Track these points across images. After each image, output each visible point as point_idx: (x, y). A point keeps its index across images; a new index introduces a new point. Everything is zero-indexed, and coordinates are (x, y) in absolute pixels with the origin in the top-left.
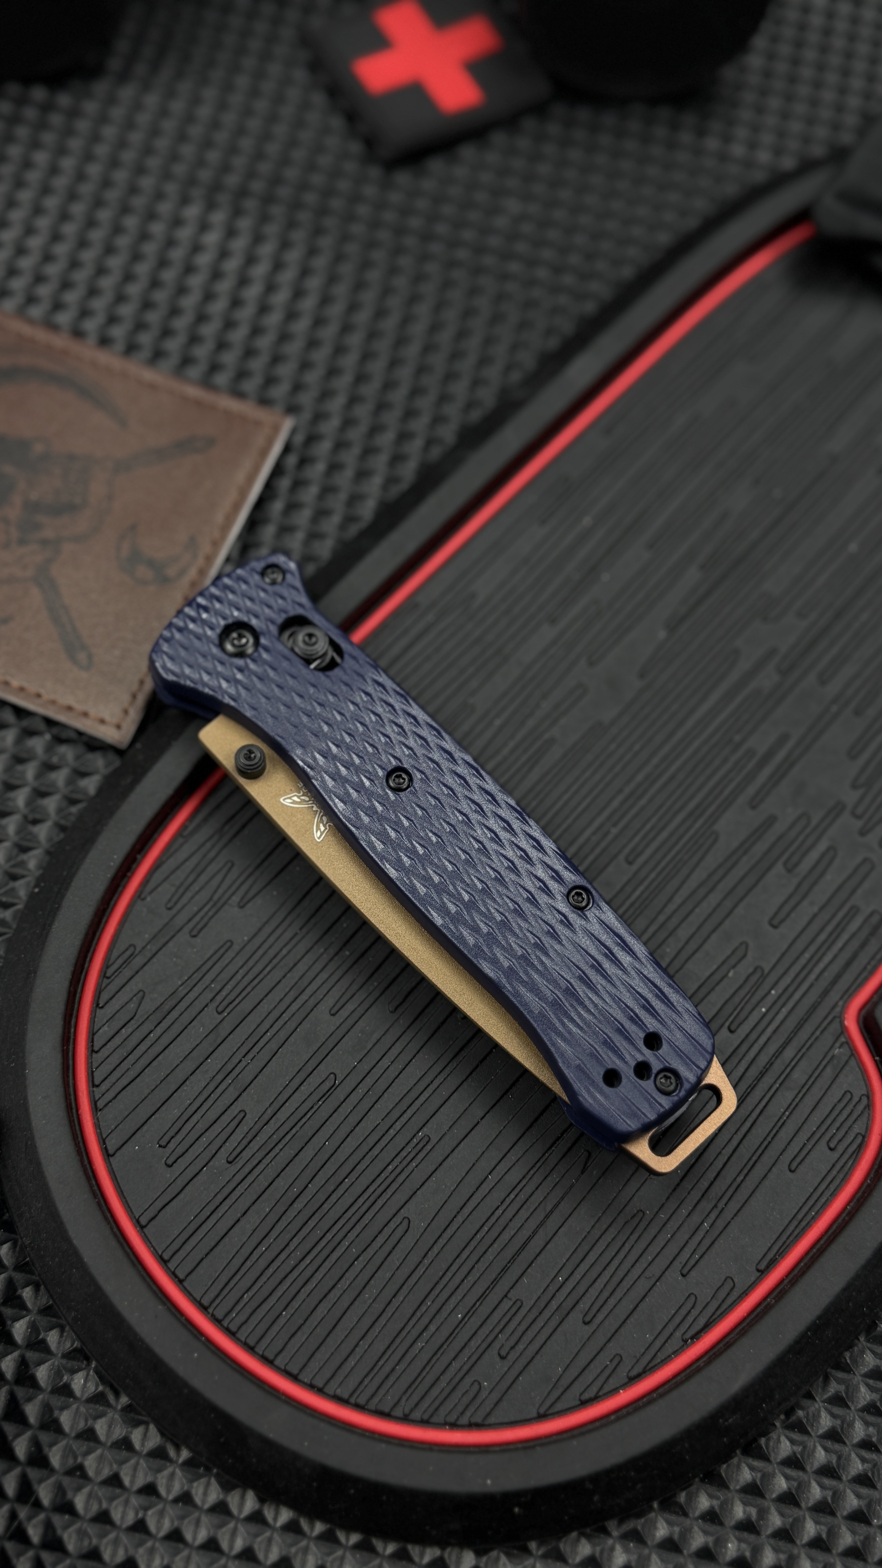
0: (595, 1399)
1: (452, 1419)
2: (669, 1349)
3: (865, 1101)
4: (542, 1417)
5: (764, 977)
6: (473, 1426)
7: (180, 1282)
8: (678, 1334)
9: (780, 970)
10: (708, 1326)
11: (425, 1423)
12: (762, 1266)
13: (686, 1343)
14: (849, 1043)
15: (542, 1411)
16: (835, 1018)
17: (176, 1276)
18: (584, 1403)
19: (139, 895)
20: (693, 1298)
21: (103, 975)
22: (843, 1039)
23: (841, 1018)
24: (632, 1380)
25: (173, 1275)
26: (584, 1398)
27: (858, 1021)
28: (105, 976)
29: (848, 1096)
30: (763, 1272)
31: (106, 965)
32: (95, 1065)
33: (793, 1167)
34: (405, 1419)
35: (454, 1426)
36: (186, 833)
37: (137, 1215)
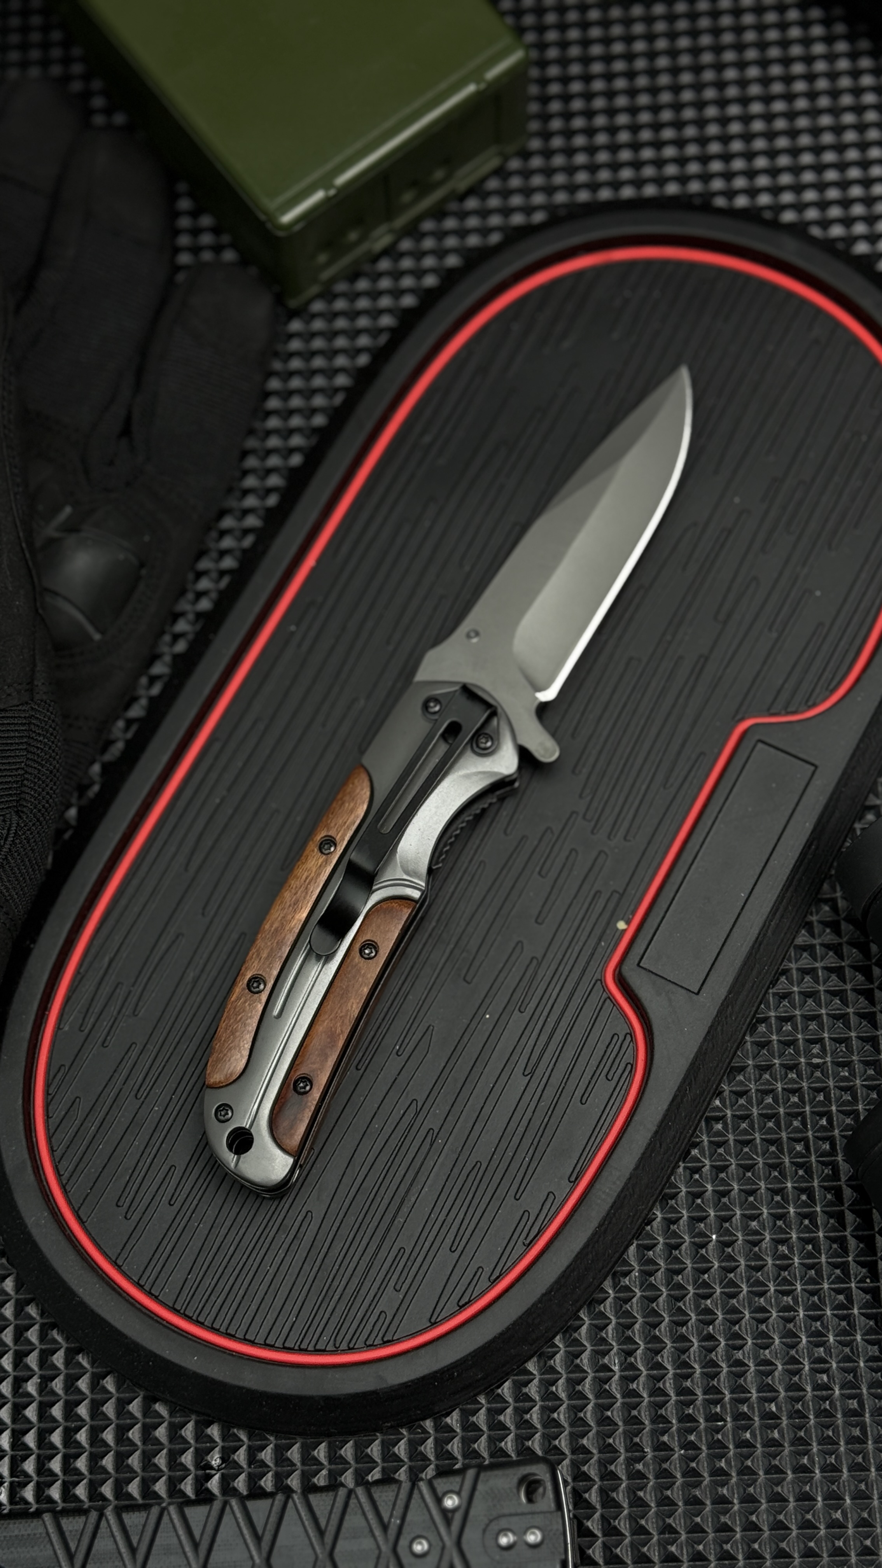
0: (469, 1303)
1: (369, 1342)
2: (515, 1255)
3: (628, 1038)
4: (434, 1324)
5: (539, 964)
6: (386, 1343)
7: (156, 1298)
8: (520, 1242)
9: (550, 955)
10: (540, 1232)
11: (351, 1349)
12: (573, 1179)
13: (529, 1246)
14: (611, 998)
15: (433, 1320)
16: (597, 981)
17: (153, 1295)
18: (462, 1307)
19: (58, 1028)
20: (526, 1214)
21: (47, 1093)
22: (605, 995)
23: (602, 981)
24: (494, 1282)
25: (149, 1294)
26: (461, 1304)
27: (614, 979)
28: (48, 1094)
29: (616, 1037)
30: (574, 1181)
31: (48, 1085)
32: (57, 1160)
33: (584, 1101)
34: (336, 1351)
35: (372, 1346)
36: (82, 970)
37: (114, 1259)
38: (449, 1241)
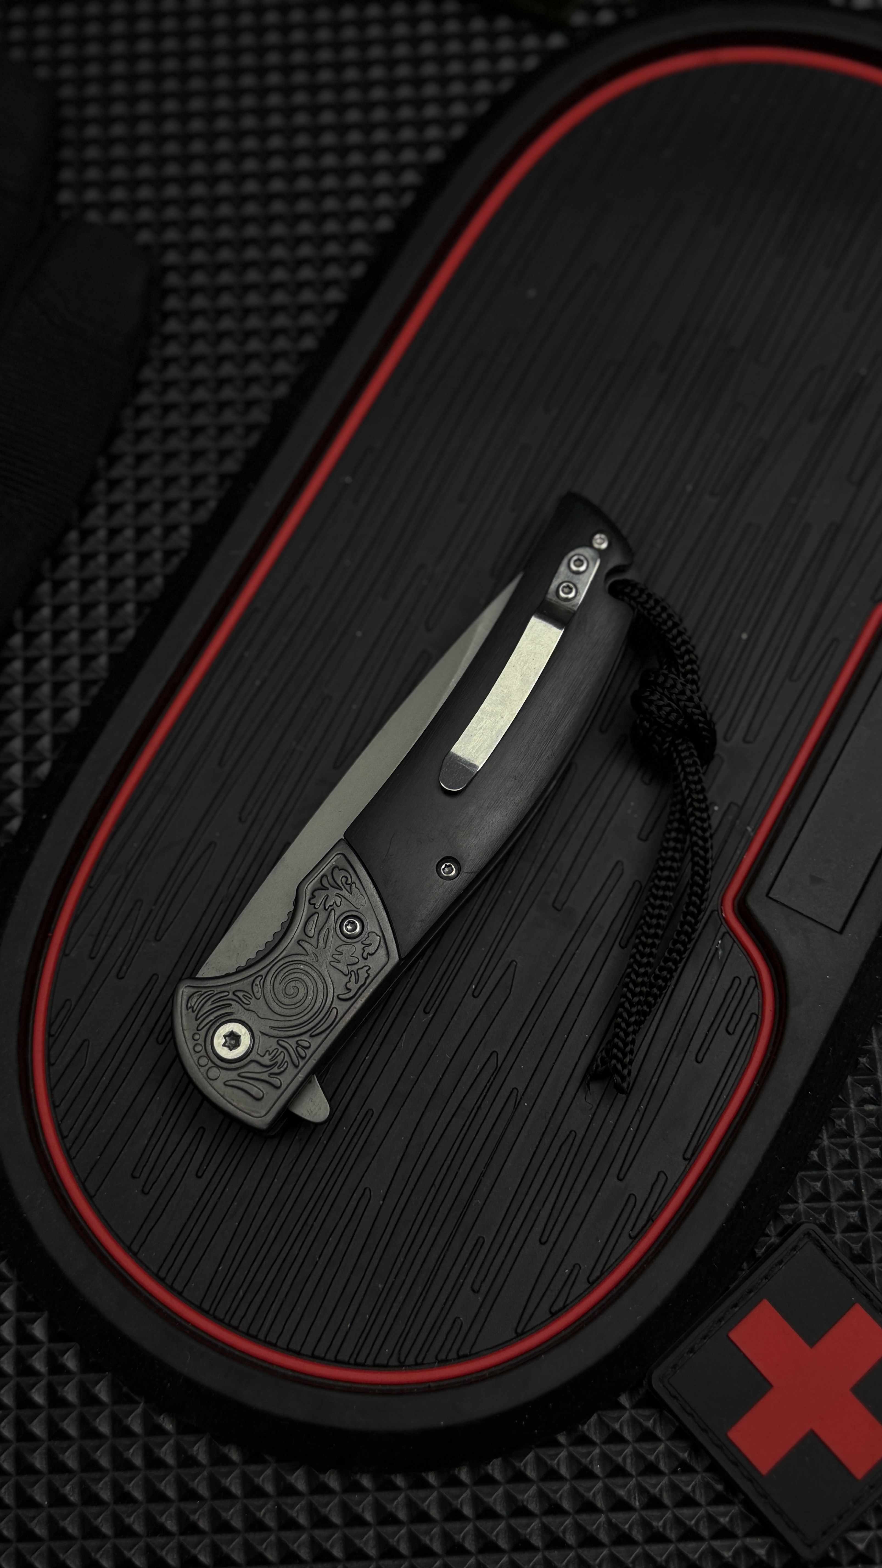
0: (565, 1308)
1: (442, 1356)
2: (620, 1249)
3: (753, 982)
4: (520, 1335)
6: (461, 1358)
7: (179, 1295)
8: (626, 1232)
10: (651, 1220)
11: (418, 1365)
12: (688, 1155)
13: (635, 1239)
14: (730, 931)
15: (519, 1331)
16: (712, 912)
17: (175, 1290)
18: (554, 1315)
19: (64, 953)
20: (632, 1199)
21: (48, 1034)
22: (723, 930)
23: (718, 911)
24: (592, 1284)
25: (171, 1288)
26: (553, 1310)
27: (734, 910)
29: (737, 982)
30: (690, 1159)
31: (49, 1024)
32: (59, 1119)
33: (700, 1059)
34: (401, 1365)
35: (444, 1362)
37: (128, 1243)
38: (538, 1229)
